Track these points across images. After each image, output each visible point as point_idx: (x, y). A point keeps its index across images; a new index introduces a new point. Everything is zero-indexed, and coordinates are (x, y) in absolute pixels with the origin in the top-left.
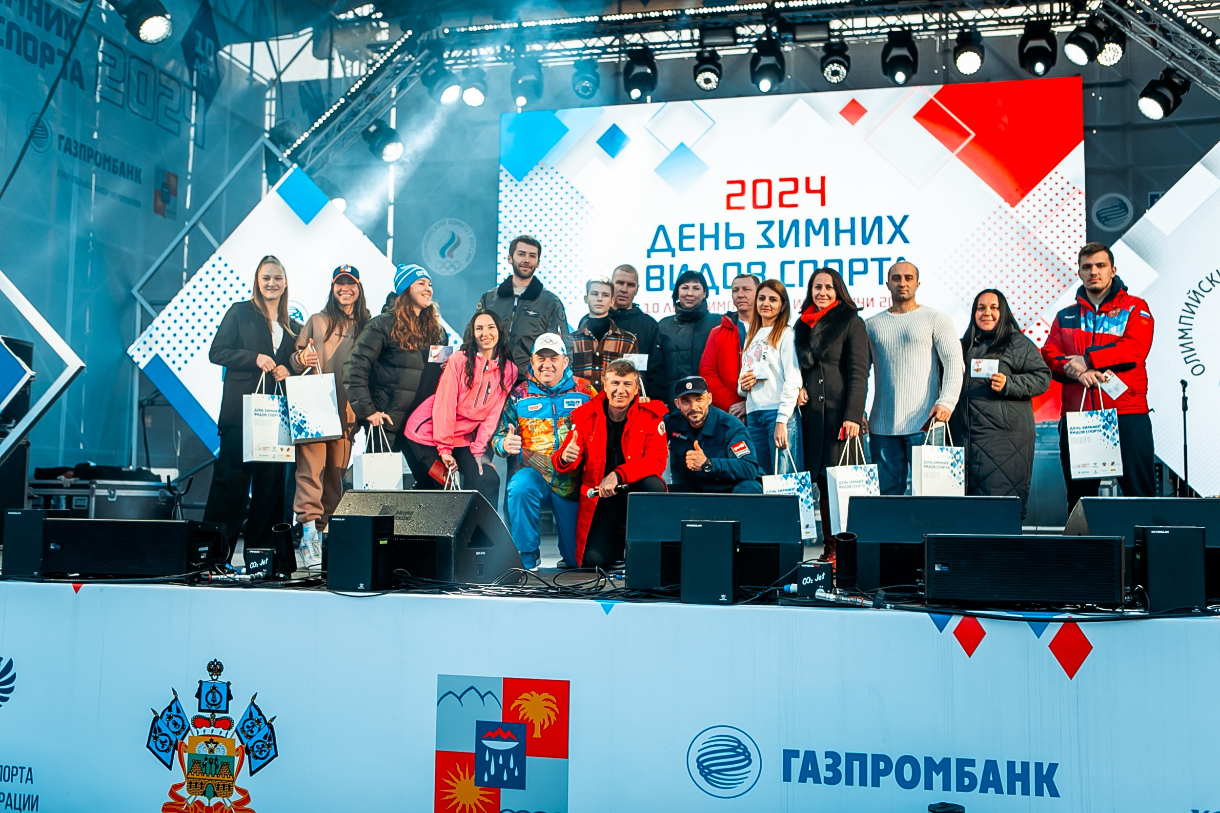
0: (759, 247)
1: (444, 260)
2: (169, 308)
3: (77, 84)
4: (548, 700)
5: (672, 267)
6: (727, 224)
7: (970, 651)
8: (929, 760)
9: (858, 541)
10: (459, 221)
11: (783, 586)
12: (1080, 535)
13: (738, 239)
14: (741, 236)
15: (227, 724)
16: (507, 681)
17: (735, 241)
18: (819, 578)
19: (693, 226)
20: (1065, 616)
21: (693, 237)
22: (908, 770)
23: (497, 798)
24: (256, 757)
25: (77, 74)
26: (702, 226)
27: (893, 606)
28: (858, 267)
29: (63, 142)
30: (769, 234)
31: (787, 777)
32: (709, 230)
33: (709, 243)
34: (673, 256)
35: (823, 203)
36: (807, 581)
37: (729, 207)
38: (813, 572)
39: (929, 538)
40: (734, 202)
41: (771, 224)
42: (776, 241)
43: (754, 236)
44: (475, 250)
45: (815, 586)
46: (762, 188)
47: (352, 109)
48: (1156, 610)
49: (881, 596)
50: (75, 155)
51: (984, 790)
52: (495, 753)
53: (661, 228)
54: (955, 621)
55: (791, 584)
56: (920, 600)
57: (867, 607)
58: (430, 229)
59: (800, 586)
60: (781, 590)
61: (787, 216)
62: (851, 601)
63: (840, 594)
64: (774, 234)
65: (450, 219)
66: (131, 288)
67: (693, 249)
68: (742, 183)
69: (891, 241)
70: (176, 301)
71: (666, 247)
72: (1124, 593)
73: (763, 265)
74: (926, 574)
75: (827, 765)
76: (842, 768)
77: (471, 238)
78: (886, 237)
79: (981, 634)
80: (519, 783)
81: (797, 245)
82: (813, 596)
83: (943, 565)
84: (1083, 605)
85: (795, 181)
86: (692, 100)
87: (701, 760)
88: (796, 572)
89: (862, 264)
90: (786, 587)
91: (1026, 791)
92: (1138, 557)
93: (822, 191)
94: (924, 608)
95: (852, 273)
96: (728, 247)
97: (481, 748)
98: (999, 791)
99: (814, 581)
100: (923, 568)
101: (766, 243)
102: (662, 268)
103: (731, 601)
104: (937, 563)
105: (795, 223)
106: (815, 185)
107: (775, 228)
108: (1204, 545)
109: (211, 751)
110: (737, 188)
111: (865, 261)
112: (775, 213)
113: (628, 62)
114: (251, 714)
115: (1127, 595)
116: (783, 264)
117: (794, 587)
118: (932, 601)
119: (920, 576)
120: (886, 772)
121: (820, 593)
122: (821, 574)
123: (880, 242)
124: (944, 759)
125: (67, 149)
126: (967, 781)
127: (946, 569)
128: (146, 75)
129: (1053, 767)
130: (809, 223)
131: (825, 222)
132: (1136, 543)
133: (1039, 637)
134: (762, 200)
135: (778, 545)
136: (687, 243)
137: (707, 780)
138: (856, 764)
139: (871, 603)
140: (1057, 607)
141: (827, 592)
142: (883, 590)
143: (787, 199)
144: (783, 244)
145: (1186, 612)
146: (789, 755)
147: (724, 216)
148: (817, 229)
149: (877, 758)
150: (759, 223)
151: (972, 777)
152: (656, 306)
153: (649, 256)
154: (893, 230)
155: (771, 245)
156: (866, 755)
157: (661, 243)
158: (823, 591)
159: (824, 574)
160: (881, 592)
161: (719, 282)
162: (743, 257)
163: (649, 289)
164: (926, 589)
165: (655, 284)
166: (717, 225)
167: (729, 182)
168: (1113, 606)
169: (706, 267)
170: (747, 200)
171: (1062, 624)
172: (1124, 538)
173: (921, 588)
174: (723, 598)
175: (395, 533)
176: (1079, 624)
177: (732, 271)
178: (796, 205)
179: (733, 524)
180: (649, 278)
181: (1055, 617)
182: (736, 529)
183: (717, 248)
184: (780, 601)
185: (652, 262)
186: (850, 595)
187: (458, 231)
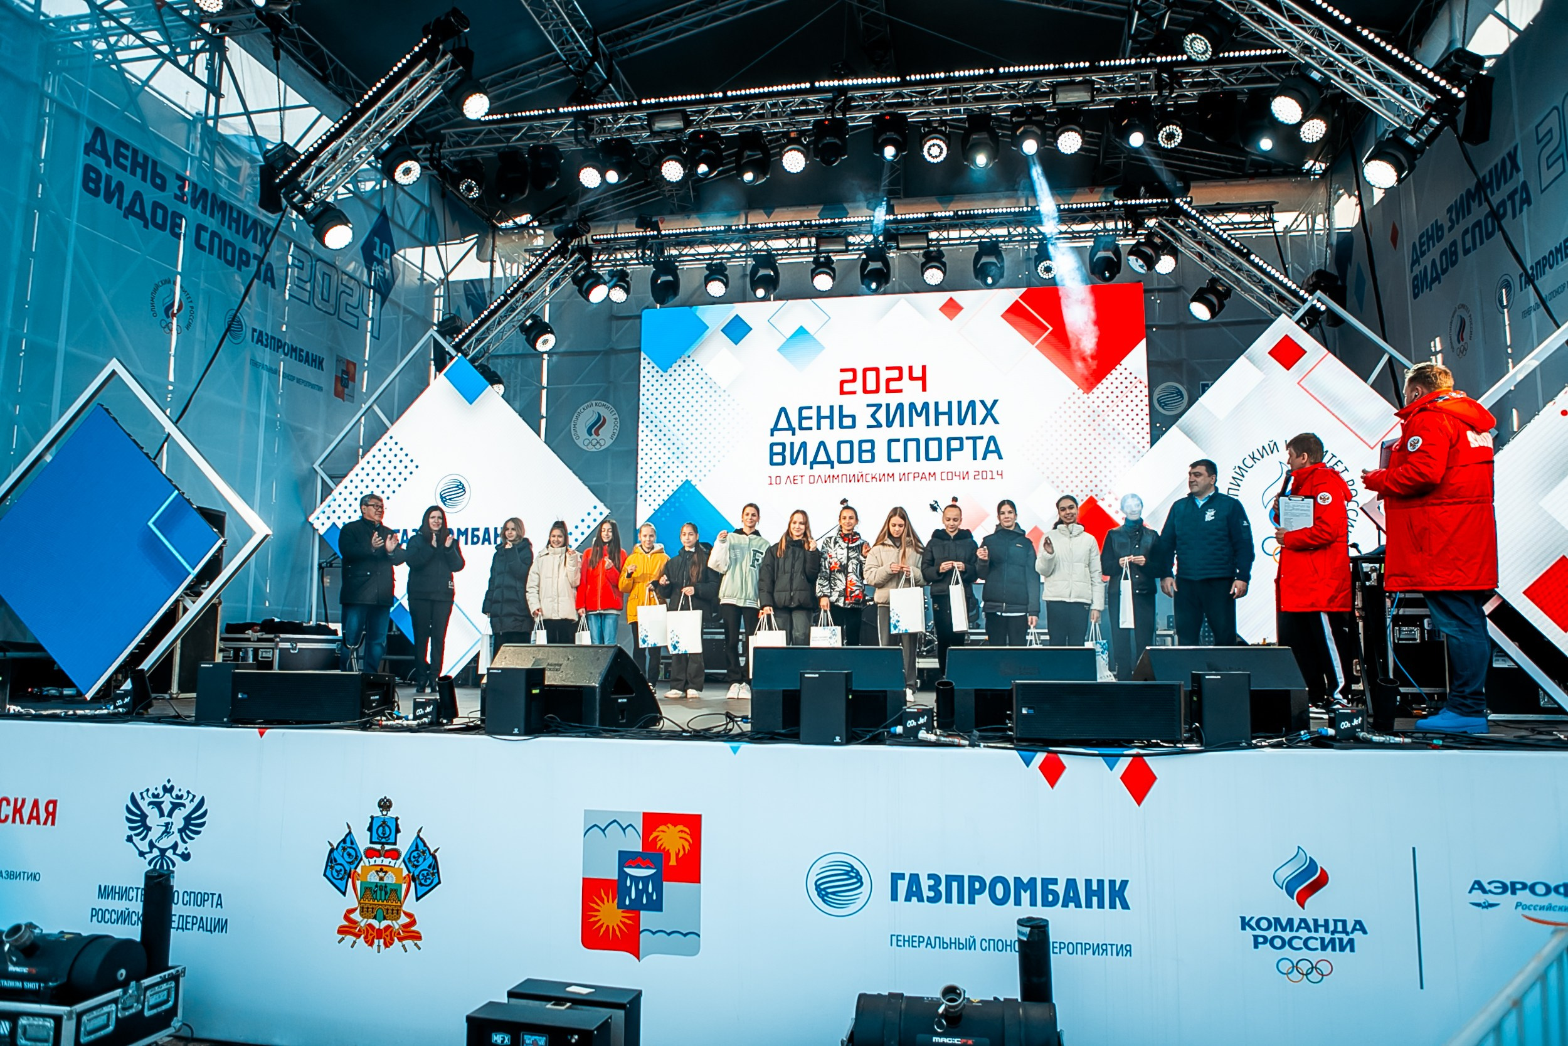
0: (869, 427)
1: (591, 438)
2: (346, 481)
3: (269, 284)
4: (682, 831)
5: (792, 444)
6: (841, 407)
7: (1052, 782)
8: (1017, 880)
10: (605, 403)
11: (890, 728)
12: (1146, 680)
13: (850, 419)
14: (853, 417)
15: (395, 854)
16: (645, 814)
17: (847, 422)
18: (922, 721)
19: (811, 408)
20: (1134, 751)
21: (811, 418)
22: (1000, 891)
23: (637, 920)
24: (421, 884)
25: (269, 275)
26: (819, 408)
27: (985, 744)
28: (955, 444)
29: (256, 334)
30: (877, 416)
31: (894, 897)
32: (825, 412)
33: (825, 423)
34: (794, 434)
35: (924, 389)
36: (911, 723)
37: (842, 392)
38: (916, 716)
39: (1018, 685)
40: (847, 387)
41: (879, 406)
42: (883, 421)
43: (864, 418)
44: (618, 430)
45: (918, 728)
46: (871, 375)
47: (511, 305)
48: (1210, 745)
49: (975, 736)
50: (266, 346)
51: (1065, 905)
52: (633, 878)
53: (783, 410)
54: (1040, 757)
55: (896, 726)
56: (1009, 739)
57: (964, 746)
58: (578, 411)
59: (906, 728)
60: (889, 732)
61: (894, 400)
62: (949, 741)
63: (940, 735)
64: (881, 416)
65: (597, 402)
66: (313, 464)
67: (811, 428)
68: (854, 371)
69: (983, 423)
70: (351, 475)
71: (787, 427)
72: (1183, 731)
73: (872, 442)
74: (1014, 716)
75: (929, 886)
76: (942, 888)
77: (616, 419)
78: (979, 419)
79: (1062, 768)
80: (657, 906)
81: (902, 425)
82: (916, 737)
83: (1029, 708)
84: (1149, 741)
85: (900, 369)
86: (811, 298)
87: (818, 883)
88: (901, 715)
89: (958, 442)
90: (892, 729)
91: (1101, 905)
92: (1195, 699)
93: (923, 379)
94: (1012, 746)
95: (950, 450)
96: (841, 426)
97: (623, 875)
98: (1078, 905)
99: (917, 724)
100: (1011, 710)
101: (875, 424)
102: (783, 445)
103: (844, 741)
104: (1024, 706)
105: (900, 406)
106: (917, 373)
107: (883, 410)
108: (1250, 686)
109: (381, 879)
110: (849, 376)
111: (960, 439)
112: (882, 398)
113: (754, 266)
114: (417, 846)
115: (1187, 731)
116: (890, 441)
117: (899, 729)
118: (1020, 740)
119: (1010, 717)
120: (981, 891)
121: (923, 734)
122: (923, 717)
123: (974, 423)
124: (1031, 879)
125: (259, 341)
126: (1050, 898)
127: (1031, 711)
128: (330, 276)
129: (1124, 883)
130: (912, 406)
131: (926, 405)
132: (1193, 686)
133: (1111, 769)
134: (871, 386)
135: (885, 692)
136: (805, 424)
137: (824, 901)
138: (955, 885)
139: (967, 743)
140: (1127, 743)
141: (928, 733)
142: (979, 731)
143: (894, 385)
144: (890, 424)
145: (1234, 746)
146: (896, 877)
147: (839, 400)
148: (919, 411)
149: (972, 879)
150: (868, 406)
151: (1055, 894)
152: (778, 479)
153: (772, 435)
154: (985, 412)
155: (879, 425)
156: (963, 876)
157: (783, 423)
158: (925, 732)
159: (926, 718)
160: (976, 733)
161: (834, 458)
162: (855, 435)
163: (772, 463)
164: (1015, 729)
165: (778, 459)
166: (832, 408)
167: (842, 370)
168: (1175, 742)
169: (822, 444)
170: (858, 386)
171: (1131, 758)
172: (1183, 682)
173: (1010, 729)
174: (838, 739)
175: (546, 683)
176: (1145, 758)
177: (845, 448)
178: (900, 391)
179: (846, 674)
180: (772, 454)
181: (1125, 752)
182: (848, 677)
183: (832, 427)
184: (888, 742)
185: (775, 439)
186: (949, 736)
187: (604, 412)
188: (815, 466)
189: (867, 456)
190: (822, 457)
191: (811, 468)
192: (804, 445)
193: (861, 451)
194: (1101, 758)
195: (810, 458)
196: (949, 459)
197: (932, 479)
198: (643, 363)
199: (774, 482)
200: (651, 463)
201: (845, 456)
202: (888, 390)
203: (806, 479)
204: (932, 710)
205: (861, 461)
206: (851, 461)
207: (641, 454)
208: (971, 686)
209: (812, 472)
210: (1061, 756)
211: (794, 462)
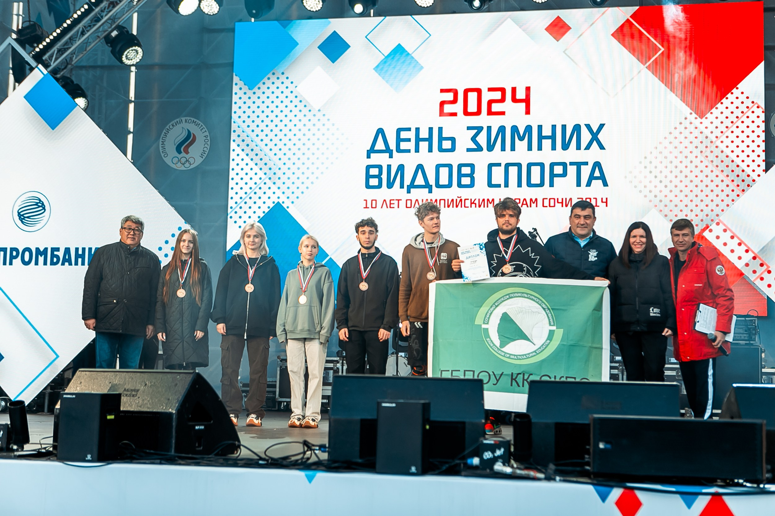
0: (469, 150)
1: (180, 156)
5: (389, 167)
6: (440, 129)
9: (533, 420)
10: (195, 120)
11: (467, 460)
12: (732, 418)
13: (450, 142)
14: (453, 140)
17: (447, 145)
18: (499, 453)
19: (409, 129)
20: (714, 490)
21: (409, 140)
26: (417, 130)
27: (562, 478)
28: (558, 170)
30: (478, 139)
32: (424, 134)
33: (424, 145)
34: (391, 157)
35: (528, 112)
36: (488, 455)
37: (442, 113)
38: (493, 448)
39: (595, 420)
40: (448, 108)
41: (480, 129)
42: (484, 145)
43: (464, 141)
44: (208, 147)
45: (495, 460)
46: (473, 96)
47: (96, 14)
49: (551, 469)
53: (380, 131)
55: (473, 457)
56: (586, 474)
57: (539, 479)
58: (168, 127)
59: (482, 460)
60: (466, 464)
61: (495, 122)
62: (526, 474)
63: (516, 468)
64: (482, 139)
65: (186, 118)
67: (409, 151)
68: (456, 93)
69: (588, 148)
71: (384, 148)
72: (765, 471)
73: (472, 166)
74: (591, 451)
77: (206, 137)
78: (584, 144)
79: (638, 504)
81: (503, 149)
82: (492, 469)
83: (607, 442)
84: (733, 481)
85: (503, 90)
86: (411, 15)
88: (478, 447)
89: (561, 167)
90: (469, 461)
93: (527, 101)
94: (589, 481)
95: (553, 175)
96: (441, 150)
99: (494, 456)
100: (589, 445)
101: (475, 147)
102: (380, 167)
103: (420, 472)
104: (602, 441)
105: (502, 129)
106: (521, 95)
107: (484, 133)
110: (450, 96)
111: (564, 165)
112: (483, 120)
115: (768, 472)
116: (490, 166)
117: (476, 461)
118: (596, 475)
119: (588, 452)
121: (499, 467)
122: (500, 449)
123: (578, 147)
127: (609, 446)
130: (515, 129)
131: (529, 129)
133: (689, 509)
134: (472, 107)
135: (464, 423)
136: (403, 145)
139: (542, 476)
140: (708, 481)
141: (504, 465)
142: (556, 465)
143: (495, 107)
144: (491, 148)
147: (437, 122)
148: (521, 135)
150: (469, 128)
152: (374, 202)
153: (369, 157)
154: (590, 137)
155: (479, 148)
157: (380, 145)
158: (501, 464)
159: (502, 450)
160: (552, 467)
161: (432, 182)
162: (454, 159)
163: (368, 186)
164: (592, 464)
165: (374, 182)
166: (431, 129)
167: (442, 91)
168: (758, 482)
169: (420, 167)
170: (458, 107)
171: (709, 497)
172: (765, 422)
173: (588, 464)
174: (413, 469)
175: (122, 409)
176: (725, 498)
177: (444, 172)
178: (503, 113)
179: (424, 404)
180: (368, 176)
181: (705, 491)
182: (426, 408)
183: (430, 150)
184: (463, 473)
185: (371, 162)
186: (527, 468)
187: (194, 129)
188: (412, 190)
189: (466, 181)
190: (420, 180)
191: (409, 192)
192: (401, 168)
193: (460, 175)
194: (678, 496)
195: (407, 182)
196: (552, 185)
197: (534, 205)
198: (236, 79)
199: (369, 205)
200: (242, 184)
201: (444, 180)
202: (490, 113)
203: (402, 203)
204: (508, 442)
205: (460, 185)
206: (450, 185)
207: (232, 174)
208: (551, 420)
209: (409, 196)
210: (639, 494)
211: (390, 185)
